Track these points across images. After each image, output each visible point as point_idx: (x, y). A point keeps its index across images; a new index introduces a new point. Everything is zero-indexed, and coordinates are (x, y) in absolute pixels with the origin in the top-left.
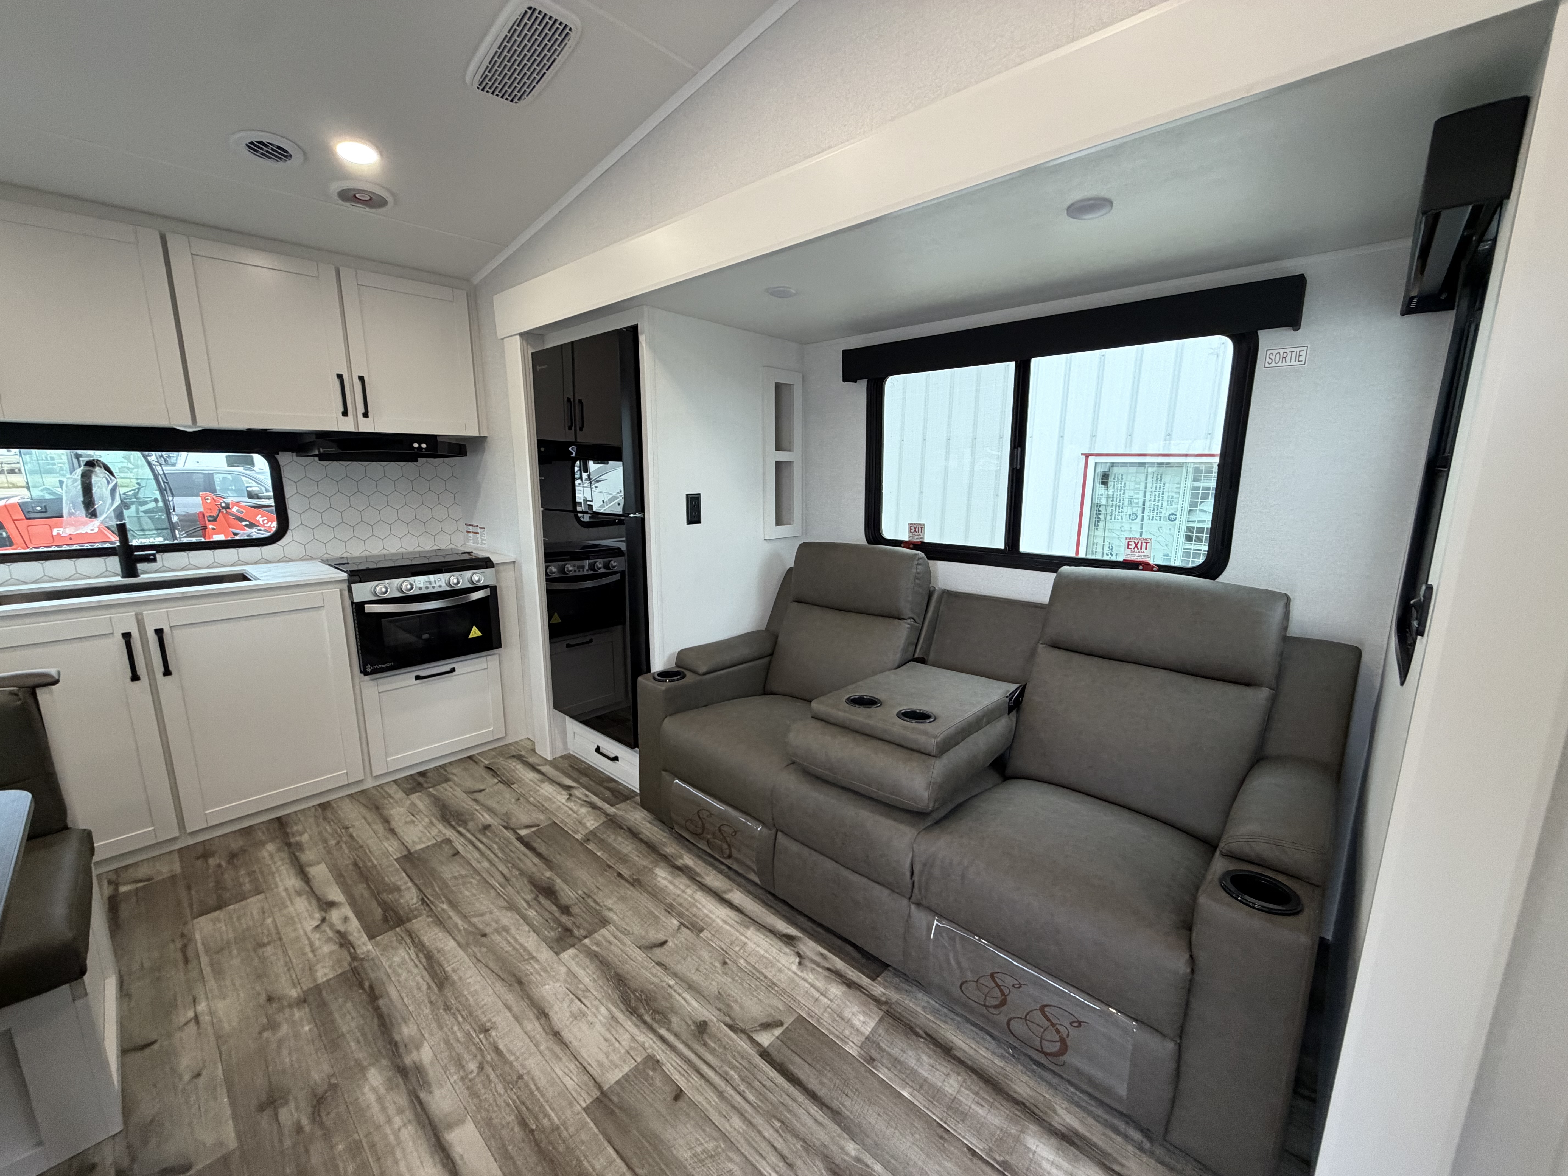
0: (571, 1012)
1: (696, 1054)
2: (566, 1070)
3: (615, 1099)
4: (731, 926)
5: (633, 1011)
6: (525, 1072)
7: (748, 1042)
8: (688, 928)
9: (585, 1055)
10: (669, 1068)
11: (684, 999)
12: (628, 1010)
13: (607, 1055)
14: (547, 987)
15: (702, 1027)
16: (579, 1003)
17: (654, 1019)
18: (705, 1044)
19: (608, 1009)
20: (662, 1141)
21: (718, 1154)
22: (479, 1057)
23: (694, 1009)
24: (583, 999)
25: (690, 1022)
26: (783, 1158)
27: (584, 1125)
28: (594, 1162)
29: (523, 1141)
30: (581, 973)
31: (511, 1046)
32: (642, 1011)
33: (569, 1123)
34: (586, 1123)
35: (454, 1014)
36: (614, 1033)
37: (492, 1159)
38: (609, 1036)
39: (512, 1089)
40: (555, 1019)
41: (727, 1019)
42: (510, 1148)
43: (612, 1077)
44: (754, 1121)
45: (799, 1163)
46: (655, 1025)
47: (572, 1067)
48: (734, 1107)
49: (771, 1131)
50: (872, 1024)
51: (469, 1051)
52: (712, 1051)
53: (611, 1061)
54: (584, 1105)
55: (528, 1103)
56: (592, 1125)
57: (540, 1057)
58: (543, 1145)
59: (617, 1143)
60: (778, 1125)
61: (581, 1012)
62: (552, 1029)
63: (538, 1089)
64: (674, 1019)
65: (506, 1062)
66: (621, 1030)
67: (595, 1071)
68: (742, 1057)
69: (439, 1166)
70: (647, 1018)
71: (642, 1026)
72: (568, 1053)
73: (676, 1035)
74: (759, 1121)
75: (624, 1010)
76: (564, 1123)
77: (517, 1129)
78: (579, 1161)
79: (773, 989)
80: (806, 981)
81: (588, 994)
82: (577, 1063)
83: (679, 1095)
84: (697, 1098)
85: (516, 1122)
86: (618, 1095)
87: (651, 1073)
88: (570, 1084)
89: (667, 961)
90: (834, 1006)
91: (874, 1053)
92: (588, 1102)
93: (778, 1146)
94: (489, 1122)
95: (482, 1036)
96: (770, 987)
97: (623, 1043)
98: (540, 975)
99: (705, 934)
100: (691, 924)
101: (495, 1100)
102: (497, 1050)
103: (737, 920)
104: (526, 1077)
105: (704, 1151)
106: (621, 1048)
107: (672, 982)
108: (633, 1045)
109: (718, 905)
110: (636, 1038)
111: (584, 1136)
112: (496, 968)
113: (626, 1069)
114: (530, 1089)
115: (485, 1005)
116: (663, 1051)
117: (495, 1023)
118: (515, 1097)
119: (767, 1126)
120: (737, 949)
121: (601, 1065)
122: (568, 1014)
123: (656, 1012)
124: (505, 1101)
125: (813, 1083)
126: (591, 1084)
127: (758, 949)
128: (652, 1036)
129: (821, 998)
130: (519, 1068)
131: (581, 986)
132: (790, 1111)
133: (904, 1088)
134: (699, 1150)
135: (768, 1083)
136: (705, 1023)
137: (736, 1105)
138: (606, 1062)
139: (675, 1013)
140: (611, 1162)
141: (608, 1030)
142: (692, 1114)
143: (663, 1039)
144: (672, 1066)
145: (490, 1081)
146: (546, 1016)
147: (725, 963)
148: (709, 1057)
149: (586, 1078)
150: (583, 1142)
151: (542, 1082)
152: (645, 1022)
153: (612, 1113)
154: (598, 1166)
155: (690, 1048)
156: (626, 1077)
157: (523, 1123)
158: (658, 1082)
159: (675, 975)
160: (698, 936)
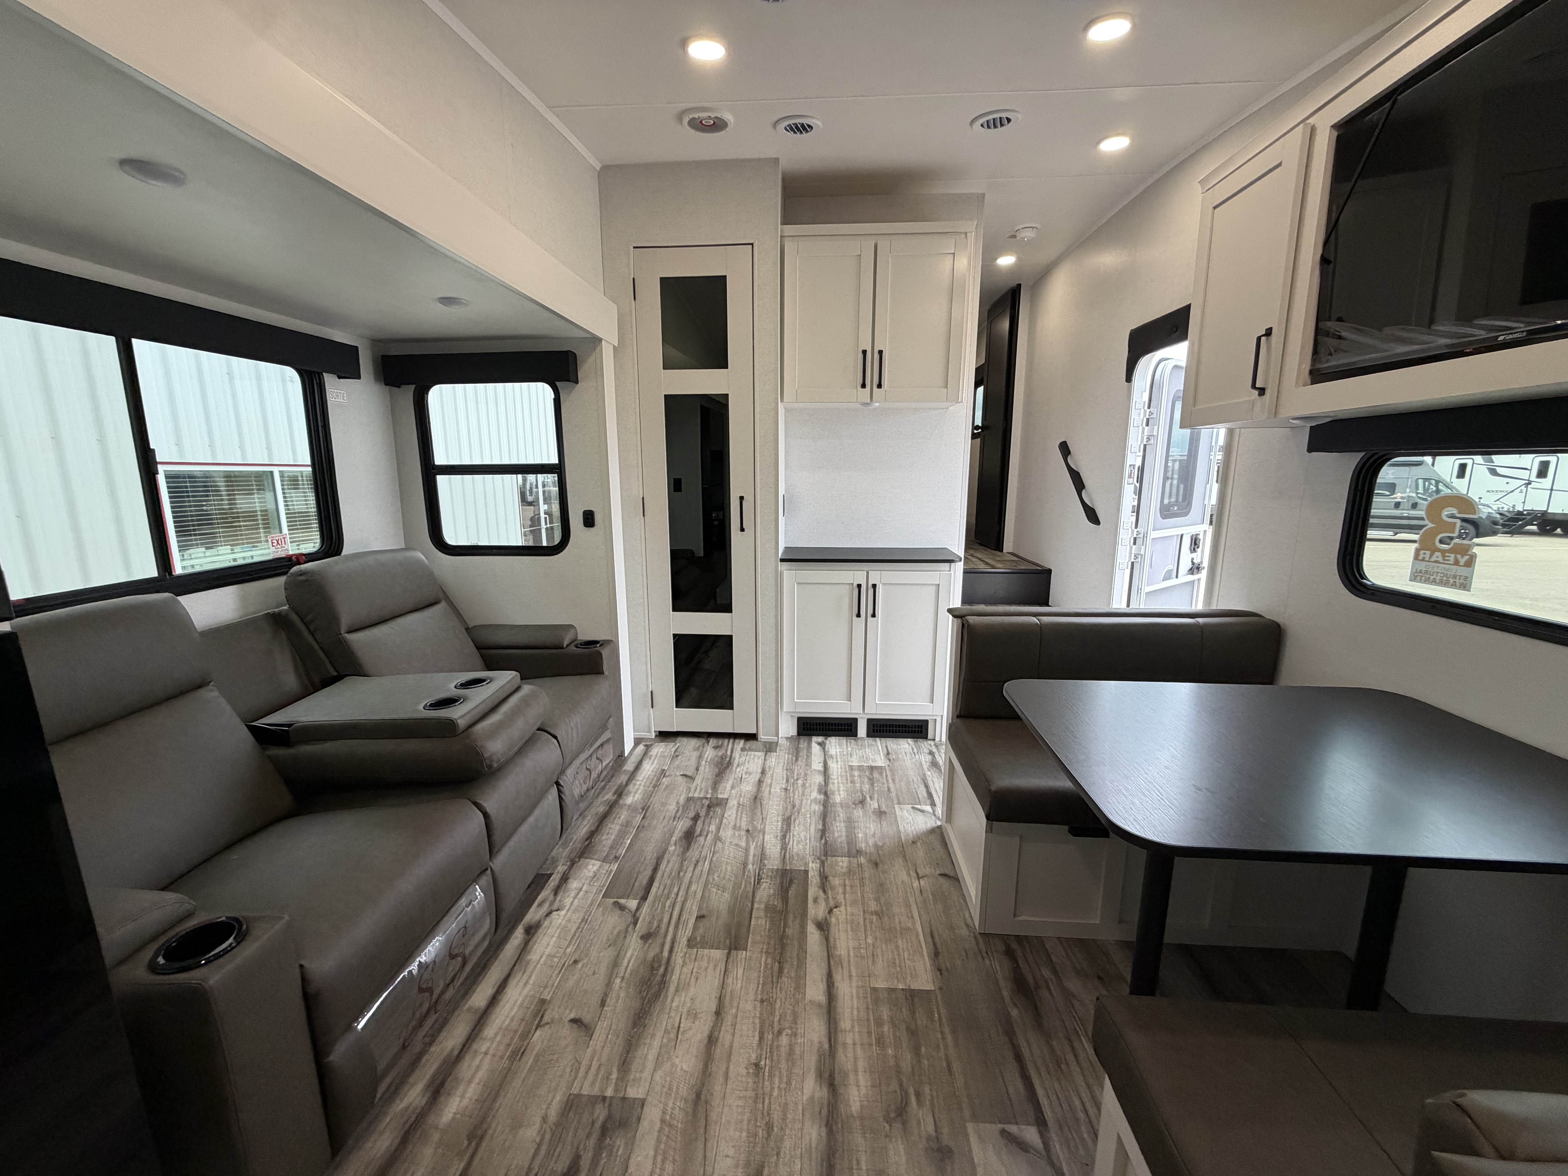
0: (694, 1023)
1: (668, 927)
2: (735, 981)
3: (728, 942)
4: (530, 977)
5: (663, 983)
6: (756, 1003)
7: (641, 909)
8: (542, 1017)
9: (717, 981)
10: (688, 933)
11: (629, 962)
12: (664, 987)
13: (706, 969)
14: (685, 1067)
15: (646, 937)
16: (682, 1025)
17: (660, 966)
18: (658, 927)
19: (672, 1001)
20: (729, 907)
21: (715, 885)
22: (775, 1044)
23: (634, 950)
24: (677, 1025)
25: (647, 945)
26: (696, 865)
27: (754, 942)
28: (764, 923)
29: (787, 961)
30: (652, 1056)
31: (750, 1033)
32: (658, 978)
33: (759, 950)
34: (751, 943)
35: (769, 1114)
36: (688, 980)
37: (807, 966)
38: (693, 980)
39: (772, 997)
40: (707, 1026)
41: (630, 929)
42: (795, 963)
43: (718, 954)
44: (687, 882)
45: (694, 859)
46: (664, 962)
47: (730, 981)
48: (687, 893)
49: (687, 874)
50: (593, 861)
51: (779, 1056)
52: (661, 921)
53: (708, 963)
54: (744, 952)
55: (770, 980)
56: (750, 940)
57: (741, 1005)
58: (779, 950)
59: (747, 922)
60: (682, 874)
61: (688, 1015)
62: (717, 1019)
63: (758, 984)
64: (651, 955)
65: (762, 1023)
66: (683, 977)
67: (721, 966)
68: (653, 906)
69: (836, 985)
70: (662, 970)
71: (670, 969)
72: (724, 991)
73: (663, 945)
74: (686, 881)
75: (665, 990)
76: (762, 952)
77: (786, 971)
78: (769, 930)
79: (587, 919)
80: (573, 902)
81: (669, 1028)
82: (726, 980)
83: (700, 917)
84: (695, 908)
85: (783, 975)
86: (725, 942)
87: (698, 938)
88: (740, 971)
89: (595, 1001)
90: (588, 881)
91: (612, 857)
92: (741, 952)
93: (692, 869)
94: (797, 988)
95: (762, 1063)
96: (586, 921)
97: (692, 967)
98: (678, 1088)
99: (547, 995)
100: (535, 1016)
101: (786, 999)
102: (761, 1038)
103: (521, 973)
104: (759, 997)
105: (719, 890)
106: (696, 966)
107: (618, 981)
108: (688, 962)
109: (502, 1004)
110: (681, 963)
111: (758, 938)
112: (700, 1145)
113: (706, 951)
114: (763, 987)
115: (740, 1098)
116: (680, 943)
117: (746, 1068)
118: (774, 990)
119: (686, 877)
120: (556, 960)
121: (715, 966)
122: (697, 1023)
123: (652, 968)
124: (781, 993)
125: (648, 873)
126: (731, 959)
127: (551, 943)
128: (673, 957)
129: (583, 889)
130: (758, 1009)
131: (665, 1040)
132: (671, 873)
133: (626, 843)
134: (720, 892)
135: (662, 888)
136: (642, 937)
137: (684, 893)
138: (711, 966)
139: (645, 958)
140: (757, 918)
141: (689, 985)
142: (705, 905)
143: (671, 951)
144: (685, 932)
145: (781, 1016)
146: (710, 1037)
147: (576, 962)
148: (666, 920)
149: (730, 967)
150: (761, 937)
151: (753, 986)
152: (666, 969)
153: (736, 937)
154: (764, 921)
155: (667, 931)
156: (712, 947)
157: (781, 971)
158: (701, 931)
159: (609, 984)
160: (550, 1001)
